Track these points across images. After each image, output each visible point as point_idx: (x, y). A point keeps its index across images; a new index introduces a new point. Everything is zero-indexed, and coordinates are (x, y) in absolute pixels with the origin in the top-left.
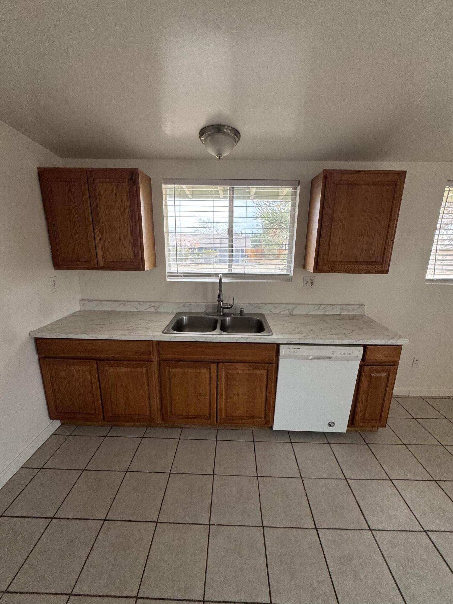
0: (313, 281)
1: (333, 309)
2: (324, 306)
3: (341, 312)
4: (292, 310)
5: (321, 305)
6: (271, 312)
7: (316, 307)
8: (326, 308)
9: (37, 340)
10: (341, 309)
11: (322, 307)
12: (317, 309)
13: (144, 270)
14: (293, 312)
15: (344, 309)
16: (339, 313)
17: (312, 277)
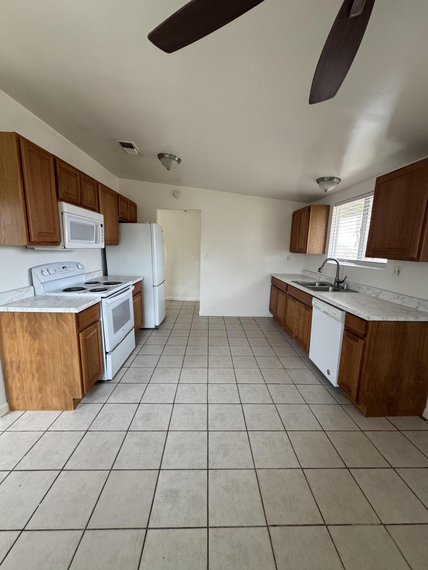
0: (399, 271)
1: (410, 301)
2: (403, 296)
3: (417, 307)
4: (378, 294)
5: (401, 294)
6: (365, 292)
7: (396, 295)
8: (404, 299)
9: (273, 278)
10: (418, 303)
11: (401, 297)
12: (397, 298)
13: (306, 253)
14: (379, 296)
15: (421, 304)
16: (416, 308)
17: (399, 267)
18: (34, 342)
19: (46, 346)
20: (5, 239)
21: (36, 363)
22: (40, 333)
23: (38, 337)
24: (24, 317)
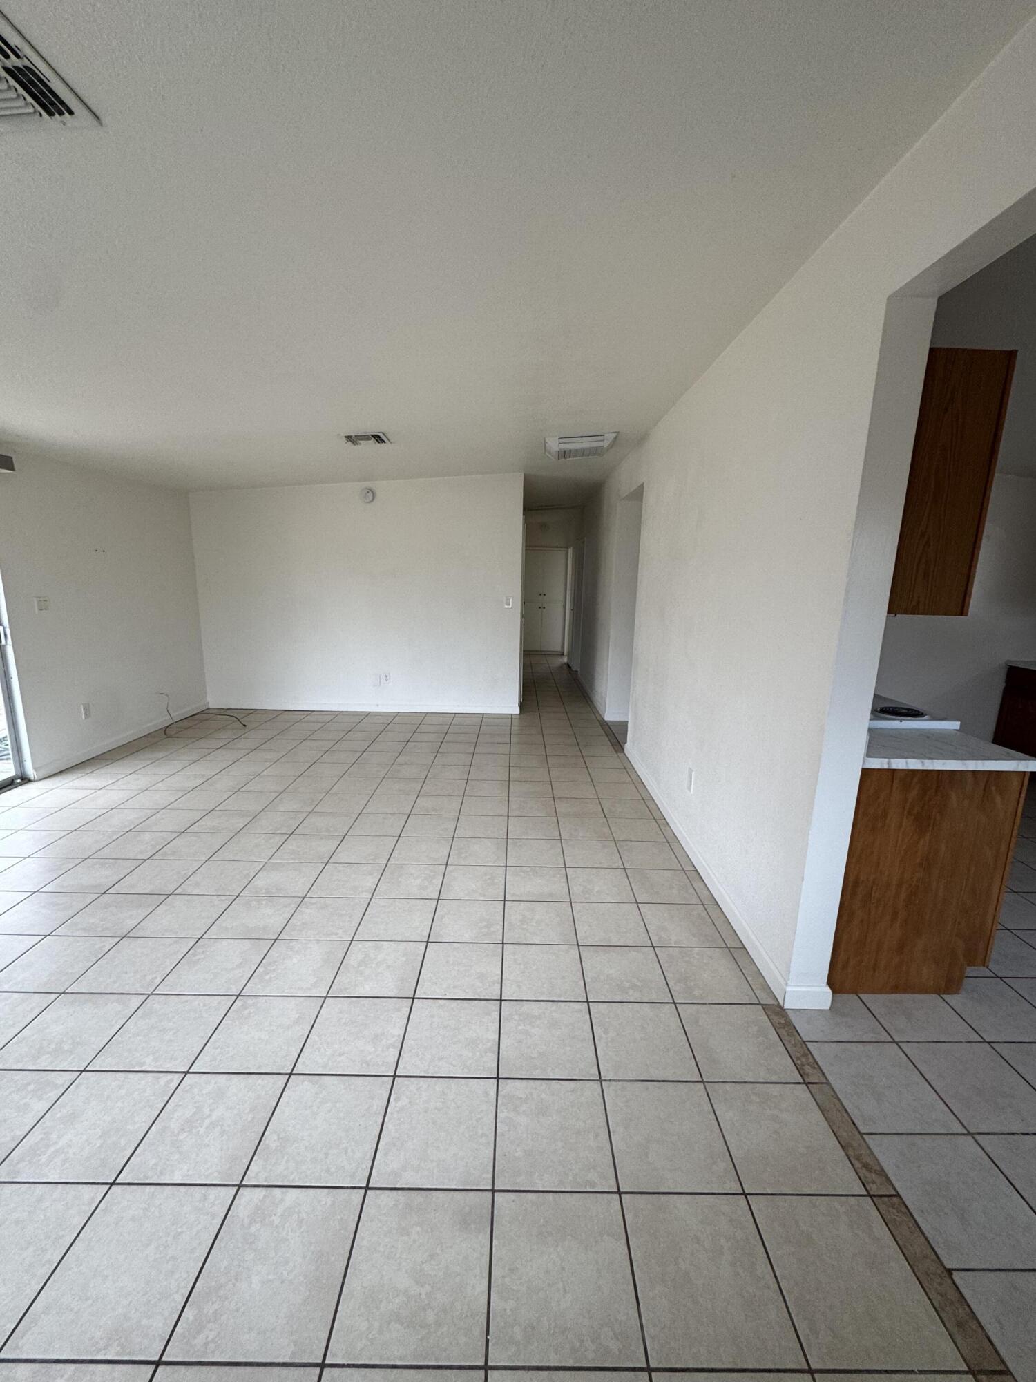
18: (919, 839)
19: (943, 847)
20: (918, 602)
21: (910, 886)
22: (938, 818)
23: (930, 828)
24: (916, 780)
